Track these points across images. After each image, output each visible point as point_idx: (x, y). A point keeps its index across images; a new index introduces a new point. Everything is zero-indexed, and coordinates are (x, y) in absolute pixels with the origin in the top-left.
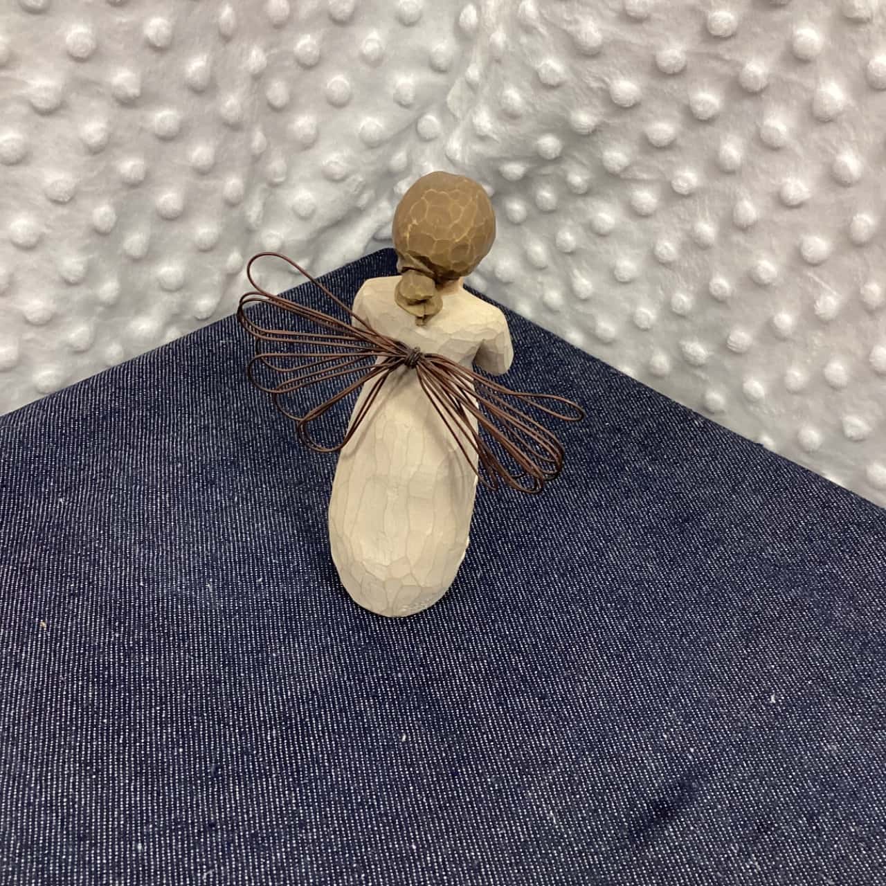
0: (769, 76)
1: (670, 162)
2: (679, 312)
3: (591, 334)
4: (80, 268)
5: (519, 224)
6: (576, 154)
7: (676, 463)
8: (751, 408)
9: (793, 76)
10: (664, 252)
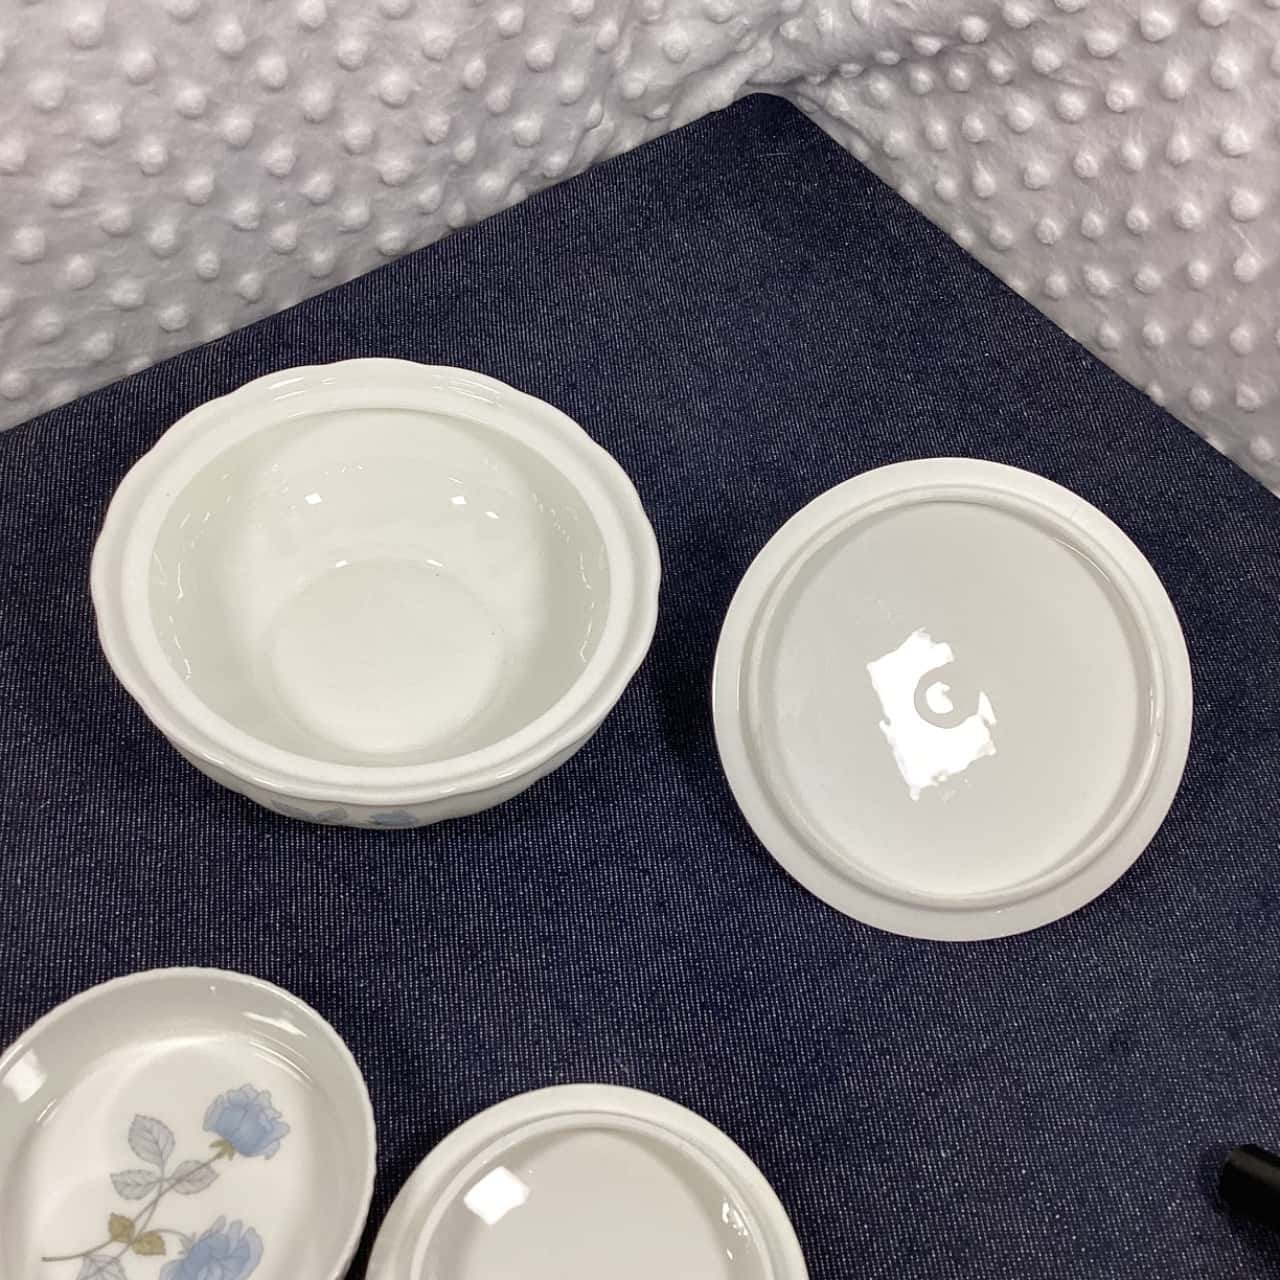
0: (1232, 12)
1: (1108, 73)
2: (1089, 235)
3: (984, 236)
4: (445, 128)
5: (922, 96)
6: (1003, 41)
7: (1053, 410)
8: (1148, 354)
9: (1257, 18)
10: (1085, 165)
